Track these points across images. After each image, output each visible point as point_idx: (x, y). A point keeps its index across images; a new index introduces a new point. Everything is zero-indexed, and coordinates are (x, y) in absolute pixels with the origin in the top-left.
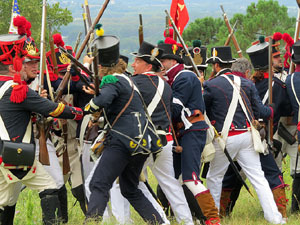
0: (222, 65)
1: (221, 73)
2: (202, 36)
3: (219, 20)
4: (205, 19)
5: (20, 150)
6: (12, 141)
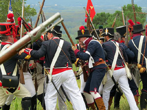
3: (108, 14)
4: (102, 13)
5: (10, 80)
6: (7, 75)
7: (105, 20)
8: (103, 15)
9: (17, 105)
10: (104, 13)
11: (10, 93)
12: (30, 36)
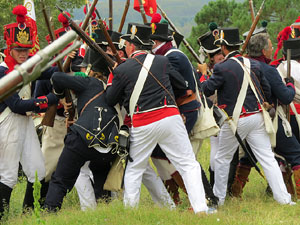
0: (230, 48)
1: (230, 56)
2: (216, 19)
12: (22, 73)
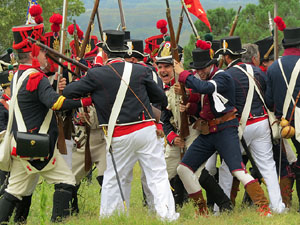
1: (233, 64)
3: (231, 10)
4: (218, 10)
5: (33, 142)
6: (28, 132)
7: (225, 23)
8: (220, 13)
9: (44, 198)
10: (223, 10)
11: (34, 170)
